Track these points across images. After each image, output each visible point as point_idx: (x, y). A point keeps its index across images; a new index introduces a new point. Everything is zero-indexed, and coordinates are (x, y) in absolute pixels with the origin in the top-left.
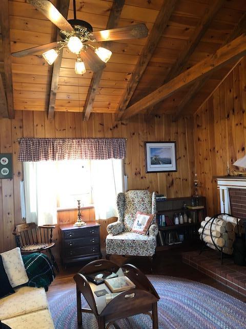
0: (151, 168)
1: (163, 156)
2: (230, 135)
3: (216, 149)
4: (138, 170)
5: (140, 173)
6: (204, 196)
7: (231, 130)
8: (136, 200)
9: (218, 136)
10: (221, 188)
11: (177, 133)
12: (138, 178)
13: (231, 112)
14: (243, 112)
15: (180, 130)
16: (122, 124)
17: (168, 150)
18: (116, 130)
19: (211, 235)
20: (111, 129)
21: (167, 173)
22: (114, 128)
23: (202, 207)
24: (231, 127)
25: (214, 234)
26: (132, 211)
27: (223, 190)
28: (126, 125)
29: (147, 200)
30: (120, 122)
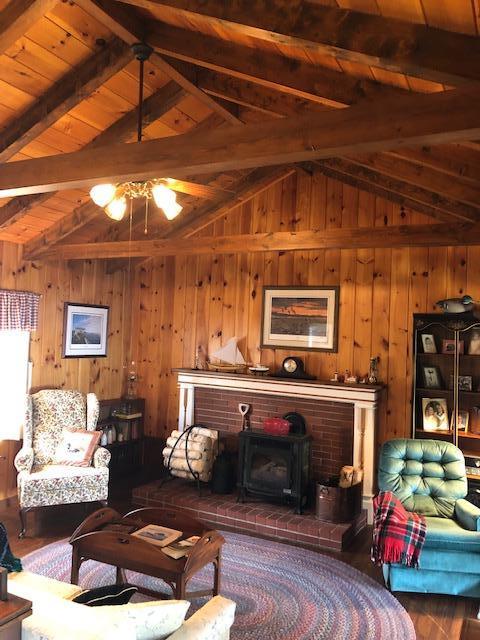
0: (73, 349)
1: (90, 330)
2: (202, 311)
3: (174, 327)
4: (51, 352)
5: (53, 359)
6: (142, 397)
7: (204, 305)
8: (60, 408)
9: (179, 309)
10: (183, 387)
11: (112, 293)
12: (50, 367)
13: (206, 278)
14: (225, 284)
15: (116, 289)
16: (33, 266)
17: (97, 320)
18: (21, 276)
19: (187, 458)
20: (14, 274)
21: (92, 359)
22: (19, 271)
23: (139, 415)
24: (204, 301)
25: (190, 455)
26: (52, 428)
27: (186, 390)
28: (40, 268)
29: (79, 407)
30: (30, 262)
